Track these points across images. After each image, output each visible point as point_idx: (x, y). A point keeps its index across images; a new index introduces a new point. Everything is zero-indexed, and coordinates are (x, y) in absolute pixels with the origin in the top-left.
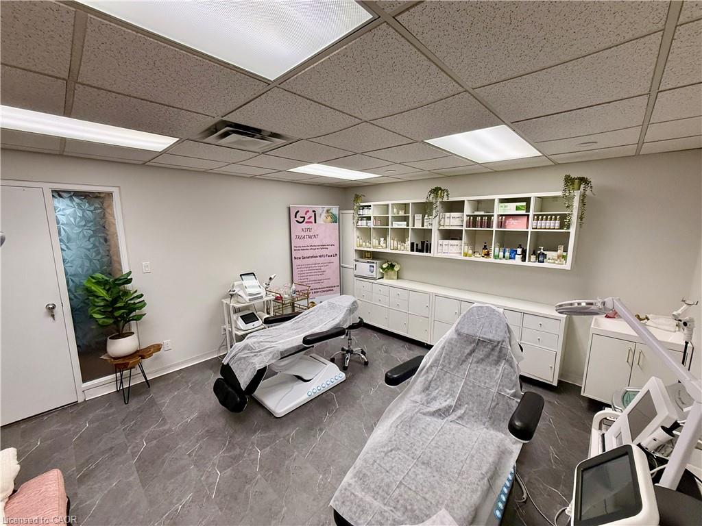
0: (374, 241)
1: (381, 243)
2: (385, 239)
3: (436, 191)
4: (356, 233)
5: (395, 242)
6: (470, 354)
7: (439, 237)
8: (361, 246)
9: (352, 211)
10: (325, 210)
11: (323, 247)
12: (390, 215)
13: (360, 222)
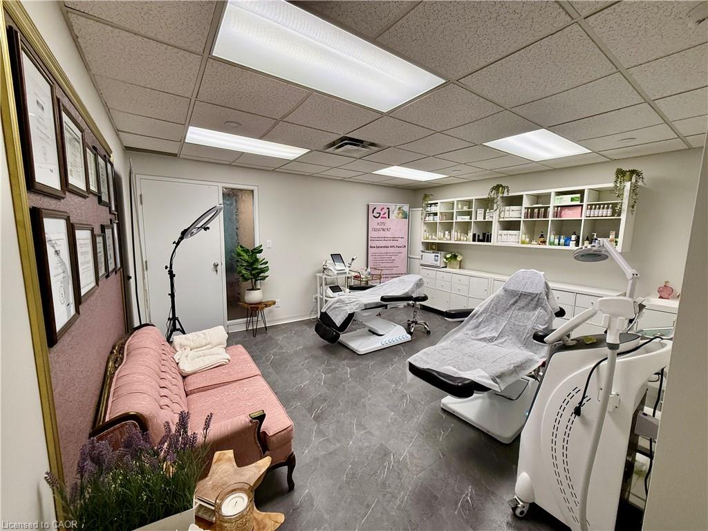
0: (440, 234)
1: (446, 236)
2: (450, 232)
3: (497, 188)
4: (424, 228)
5: (459, 234)
6: (513, 304)
7: (499, 228)
8: (427, 238)
9: (421, 209)
10: (398, 207)
11: (394, 239)
12: (455, 211)
13: (427, 217)
